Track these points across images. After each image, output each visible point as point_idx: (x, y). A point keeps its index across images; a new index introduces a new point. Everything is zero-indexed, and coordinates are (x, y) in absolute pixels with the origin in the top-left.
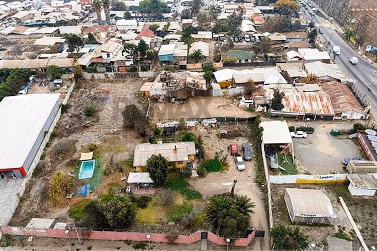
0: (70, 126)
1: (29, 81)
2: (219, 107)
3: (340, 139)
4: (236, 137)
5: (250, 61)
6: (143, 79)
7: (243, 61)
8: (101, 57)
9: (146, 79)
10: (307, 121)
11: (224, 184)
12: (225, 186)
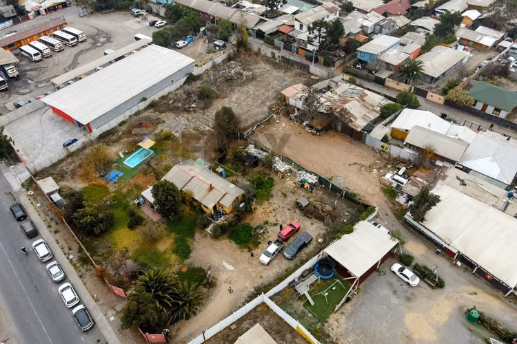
0: (173, 103)
1: (199, 31)
2: (355, 164)
3: (471, 330)
4: (316, 218)
5: (503, 115)
6: (312, 77)
7: (490, 110)
8: (293, 26)
9: (316, 78)
10: (455, 265)
11: (224, 263)
12: (223, 266)
